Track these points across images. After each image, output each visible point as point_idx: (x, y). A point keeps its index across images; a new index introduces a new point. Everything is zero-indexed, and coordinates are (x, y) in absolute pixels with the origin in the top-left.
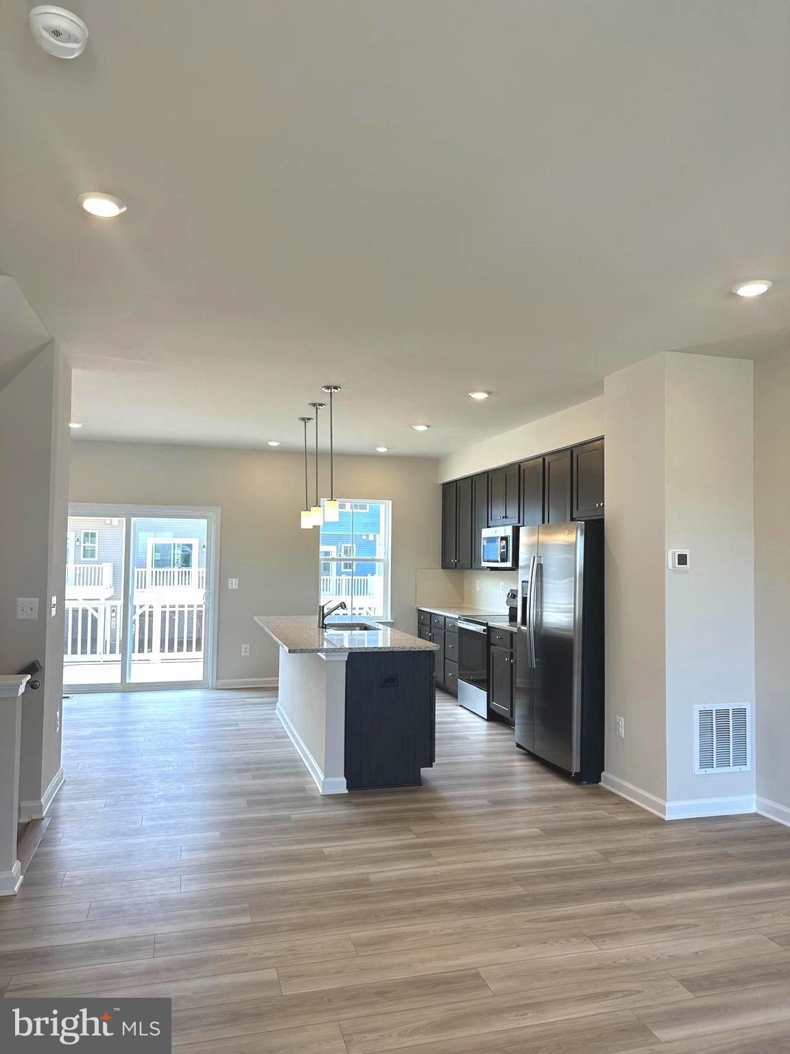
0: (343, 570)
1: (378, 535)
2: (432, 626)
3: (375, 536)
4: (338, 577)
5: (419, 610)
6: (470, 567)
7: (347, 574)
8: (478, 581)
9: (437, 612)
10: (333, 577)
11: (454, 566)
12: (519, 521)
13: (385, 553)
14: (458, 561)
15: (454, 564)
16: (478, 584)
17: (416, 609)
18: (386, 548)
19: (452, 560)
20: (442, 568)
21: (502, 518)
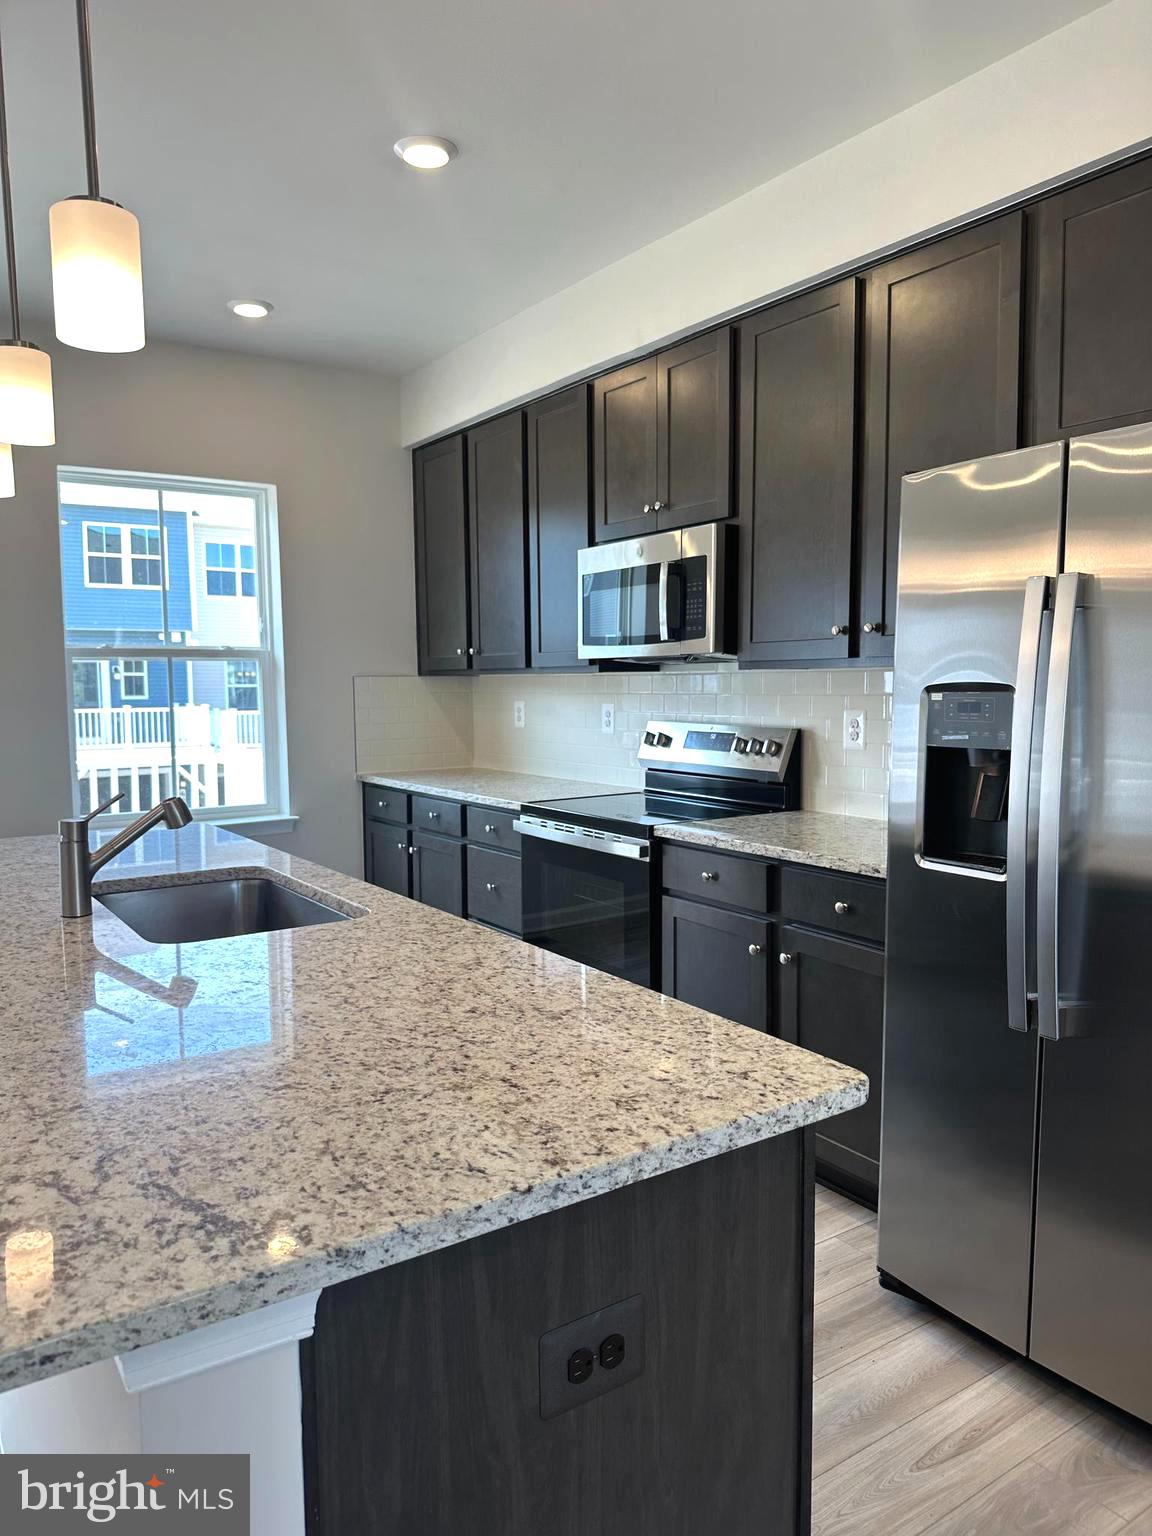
0: (124, 697)
1: (188, 633)
2: (415, 826)
3: (183, 634)
4: (116, 710)
5: (365, 785)
6: (523, 664)
7: (135, 704)
8: (520, 704)
9: (434, 790)
10: (105, 710)
11: (464, 665)
12: (734, 510)
13: (263, 634)
14: (479, 652)
15: (465, 660)
16: (519, 710)
17: (358, 781)
18: (264, 621)
19: (459, 651)
20: (420, 673)
21: (646, 510)
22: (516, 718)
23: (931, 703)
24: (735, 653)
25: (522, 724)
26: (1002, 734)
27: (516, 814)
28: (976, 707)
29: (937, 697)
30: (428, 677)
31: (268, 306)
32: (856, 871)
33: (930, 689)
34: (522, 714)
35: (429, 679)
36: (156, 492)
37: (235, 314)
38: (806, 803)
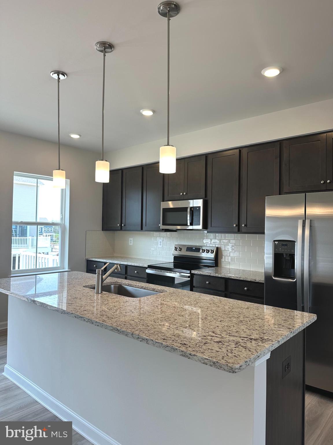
5: (88, 261)
6: (139, 229)
8: (131, 239)
11: (120, 229)
12: (206, 196)
13: (62, 219)
14: (125, 225)
15: (120, 227)
16: (131, 241)
17: (86, 260)
18: (62, 215)
19: (118, 225)
20: (102, 230)
21: (181, 194)
22: (130, 243)
23: (275, 244)
24: (207, 229)
25: (132, 244)
26: (293, 251)
27: (146, 268)
28: (286, 245)
29: (276, 243)
30: (104, 231)
31: (80, 136)
32: (250, 280)
33: (275, 241)
34: (132, 242)
35: (104, 232)
36: (36, 179)
37: (71, 137)
38: (219, 265)
